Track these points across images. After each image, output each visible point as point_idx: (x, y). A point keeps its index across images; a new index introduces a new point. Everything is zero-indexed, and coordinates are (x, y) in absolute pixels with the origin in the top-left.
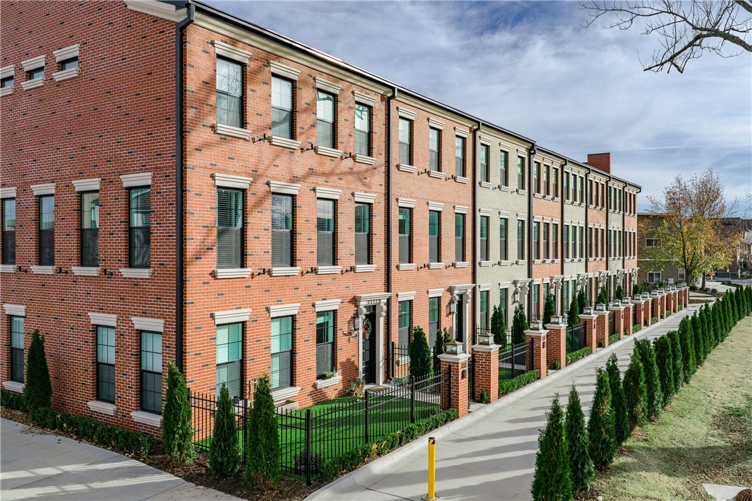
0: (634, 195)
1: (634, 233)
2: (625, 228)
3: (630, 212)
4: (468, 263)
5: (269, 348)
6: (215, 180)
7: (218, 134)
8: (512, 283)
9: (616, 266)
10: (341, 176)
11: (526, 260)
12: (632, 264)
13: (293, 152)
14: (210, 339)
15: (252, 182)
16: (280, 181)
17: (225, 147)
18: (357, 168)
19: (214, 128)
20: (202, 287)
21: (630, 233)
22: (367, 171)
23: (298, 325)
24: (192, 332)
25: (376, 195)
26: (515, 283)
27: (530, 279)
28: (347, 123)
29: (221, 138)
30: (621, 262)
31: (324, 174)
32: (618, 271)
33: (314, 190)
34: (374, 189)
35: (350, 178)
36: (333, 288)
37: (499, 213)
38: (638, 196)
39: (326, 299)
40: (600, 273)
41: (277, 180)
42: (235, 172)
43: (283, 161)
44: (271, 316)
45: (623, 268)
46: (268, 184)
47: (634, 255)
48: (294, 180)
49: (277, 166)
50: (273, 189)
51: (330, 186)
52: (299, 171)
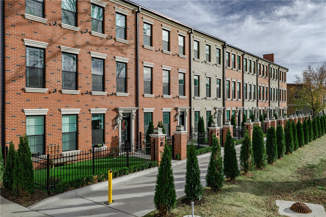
0: (285, 73)
1: (285, 91)
2: (280, 87)
3: (283, 80)
4: (187, 97)
5: (61, 129)
6: (24, 42)
7: (26, 19)
8: (214, 109)
9: (274, 105)
10: (107, 48)
11: (222, 98)
12: (284, 105)
13: (76, 33)
14: (22, 122)
15: (48, 45)
16: (68, 46)
17: (31, 26)
18: (117, 44)
19: (24, 16)
20: (16, 95)
21: (283, 90)
22: (123, 46)
23: (79, 120)
24: (9, 118)
25: (129, 59)
26: (215, 108)
27: (224, 107)
28: (111, 22)
29: (28, 22)
30: (277, 104)
31: (96, 45)
32: (276, 107)
33: (89, 53)
34: (128, 56)
35: (112, 48)
36: (102, 102)
37: (205, 74)
38: (287, 73)
39: (97, 108)
40: (265, 108)
41: (65, 46)
42: (37, 40)
43: (69, 37)
44: (62, 114)
45: (279, 106)
46: (59, 47)
47: (285, 101)
48: (76, 46)
49: (66, 39)
50: (62, 50)
51: (100, 52)
52: (80, 42)
